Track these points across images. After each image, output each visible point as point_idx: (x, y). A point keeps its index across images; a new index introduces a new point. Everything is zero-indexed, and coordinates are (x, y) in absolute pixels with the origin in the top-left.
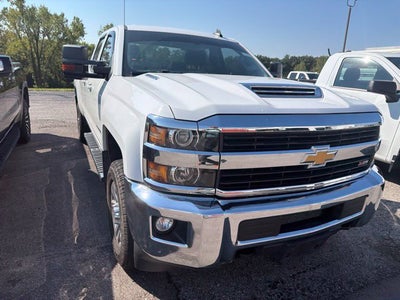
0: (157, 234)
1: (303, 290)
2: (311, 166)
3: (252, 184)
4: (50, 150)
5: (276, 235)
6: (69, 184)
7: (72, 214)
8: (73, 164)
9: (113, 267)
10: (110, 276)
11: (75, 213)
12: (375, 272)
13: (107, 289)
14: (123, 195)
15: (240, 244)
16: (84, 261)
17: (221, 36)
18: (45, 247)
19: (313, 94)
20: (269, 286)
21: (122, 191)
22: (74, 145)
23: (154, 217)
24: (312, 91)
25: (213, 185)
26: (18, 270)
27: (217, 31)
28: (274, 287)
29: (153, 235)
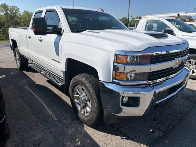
0: (124, 105)
3: (157, 77)
4: (4, 76)
5: (166, 97)
7: (43, 106)
8: (25, 81)
9: (83, 127)
10: (85, 131)
11: (45, 106)
12: (187, 107)
13: (87, 136)
14: (93, 90)
15: (156, 103)
16: (67, 127)
17: (103, 11)
18: (42, 125)
19: (165, 37)
20: (153, 120)
21: (92, 89)
22: (17, 72)
23: (123, 97)
24: (164, 35)
25: (146, 79)
26: (36, 138)
27: (100, 9)
28: (155, 120)
29: (122, 105)
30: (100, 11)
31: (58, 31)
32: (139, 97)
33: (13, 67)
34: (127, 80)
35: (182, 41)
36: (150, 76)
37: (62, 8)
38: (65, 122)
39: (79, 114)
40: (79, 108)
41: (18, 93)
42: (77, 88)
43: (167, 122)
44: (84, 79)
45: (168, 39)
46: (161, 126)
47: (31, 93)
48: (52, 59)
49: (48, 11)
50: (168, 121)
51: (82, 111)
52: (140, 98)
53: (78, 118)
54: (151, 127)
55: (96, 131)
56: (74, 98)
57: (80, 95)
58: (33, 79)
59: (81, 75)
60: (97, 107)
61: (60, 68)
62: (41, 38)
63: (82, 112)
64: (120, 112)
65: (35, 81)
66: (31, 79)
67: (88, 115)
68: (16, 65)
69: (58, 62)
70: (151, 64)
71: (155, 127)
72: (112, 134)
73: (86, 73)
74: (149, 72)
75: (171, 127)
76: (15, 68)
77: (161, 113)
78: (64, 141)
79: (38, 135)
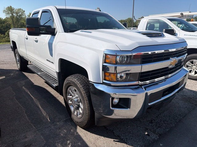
1: (164, 121)
2: (170, 67)
4: (4, 77)
6: (27, 93)
7: (38, 107)
8: (23, 82)
9: (76, 128)
10: (77, 133)
11: (40, 107)
12: (186, 109)
13: (79, 138)
14: (84, 92)
15: (149, 104)
16: (60, 129)
17: (100, 11)
18: (34, 126)
19: (161, 36)
20: (150, 123)
21: (83, 90)
22: (17, 73)
23: (113, 99)
24: (160, 34)
25: (137, 80)
26: (26, 140)
27: (98, 9)
28: (152, 123)
29: (112, 107)
30: (98, 11)
31: (52, 32)
32: (129, 98)
33: (13, 68)
34: (117, 81)
35: (179, 40)
36: (141, 77)
37: (57, 9)
38: (58, 123)
39: (73, 116)
40: (72, 109)
41: (15, 94)
42: (70, 89)
43: (164, 125)
44: (76, 80)
45: (164, 38)
46: (157, 128)
47: (28, 94)
48: (47, 60)
49: (43, 12)
50: (165, 123)
51: (76, 112)
52: (131, 99)
53: (71, 120)
54: (146, 130)
55: (89, 133)
56: (68, 99)
57: (73, 97)
58: (31, 80)
59: (73, 76)
60: (88, 108)
61: (54, 69)
62: (36, 39)
63: (75, 114)
64: (111, 114)
65: (33, 82)
66: (30, 80)
67: (81, 117)
68: (16, 66)
69: (52, 63)
70: (142, 64)
71: (150, 130)
72: (104, 136)
73: (78, 73)
74: (140, 72)
75: (167, 130)
76: (16, 69)
77: (158, 115)
78: (55, 143)
79: (30, 137)
